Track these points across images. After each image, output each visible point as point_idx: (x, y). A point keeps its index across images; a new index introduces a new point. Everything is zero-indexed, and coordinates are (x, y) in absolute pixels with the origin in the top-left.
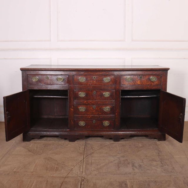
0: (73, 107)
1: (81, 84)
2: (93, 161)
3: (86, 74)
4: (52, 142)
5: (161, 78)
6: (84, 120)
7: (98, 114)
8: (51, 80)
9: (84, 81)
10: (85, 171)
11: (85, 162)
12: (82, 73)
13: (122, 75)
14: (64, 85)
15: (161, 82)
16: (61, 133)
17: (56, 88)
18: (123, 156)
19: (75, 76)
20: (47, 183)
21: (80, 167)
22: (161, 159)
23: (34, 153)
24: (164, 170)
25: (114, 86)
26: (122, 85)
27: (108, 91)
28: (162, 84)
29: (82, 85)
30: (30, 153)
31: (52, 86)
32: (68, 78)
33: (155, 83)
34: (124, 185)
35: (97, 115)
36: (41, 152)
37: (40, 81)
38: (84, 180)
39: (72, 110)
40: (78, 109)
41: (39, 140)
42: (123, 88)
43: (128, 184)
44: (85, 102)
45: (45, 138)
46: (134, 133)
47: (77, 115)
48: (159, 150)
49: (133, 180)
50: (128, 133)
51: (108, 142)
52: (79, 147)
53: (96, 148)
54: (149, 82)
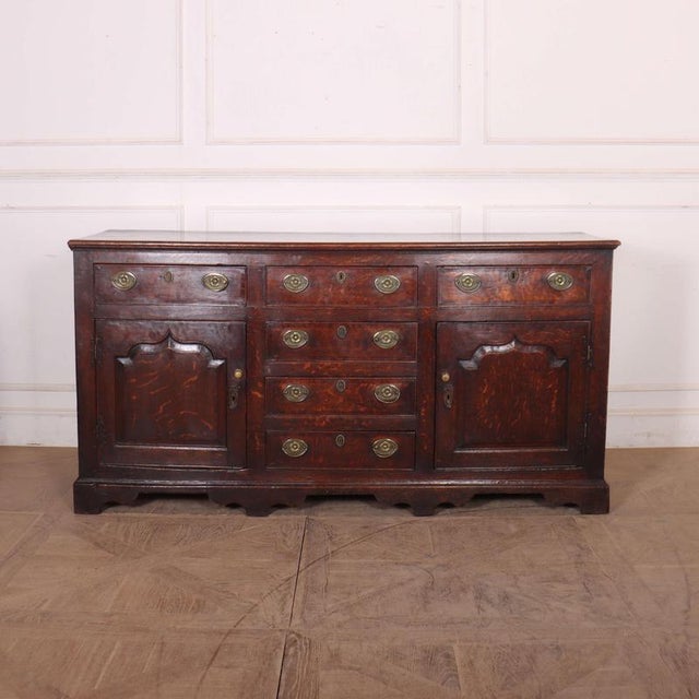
0: (260, 385)
1: (290, 298)
2: (332, 580)
3: (310, 261)
4: (181, 516)
5: (589, 278)
6: (301, 436)
7: (353, 413)
8: (181, 284)
9: (301, 288)
10: (303, 613)
11: (302, 584)
12: (296, 259)
13: (443, 266)
14: (230, 303)
15: (588, 291)
16: (217, 482)
17: (201, 313)
18: (443, 566)
19: (269, 270)
20: (162, 651)
21: (283, 601)
22: (586, 575)
23: (114, 553)
24: (594, 612)
25: (412, 307)
26: (445, 302)
27: (392, 327)
28: (591, 300)
29: (295, 302)
30: (101, 552)
31: (187, 306)
32: (245, 278)
33: (566, 298)
34: (440, 659)
35: (350, 417)
36: (143, 550)
37: (139, 288)
38: (296, 641)
39: (260, 396)
40: (281, 394)
41: (132, 509)
42: (449, 313)
43: (458, 655)
44: (308, 365)
45: (156, 504)
46: (488, 482)
47: (275, 417)
48: (583, 545)
49: (475, 644)
50: (468, 482)
51: (393, 519)
52: (285, 535)
53: (347, 536)
54: (545, 293)
